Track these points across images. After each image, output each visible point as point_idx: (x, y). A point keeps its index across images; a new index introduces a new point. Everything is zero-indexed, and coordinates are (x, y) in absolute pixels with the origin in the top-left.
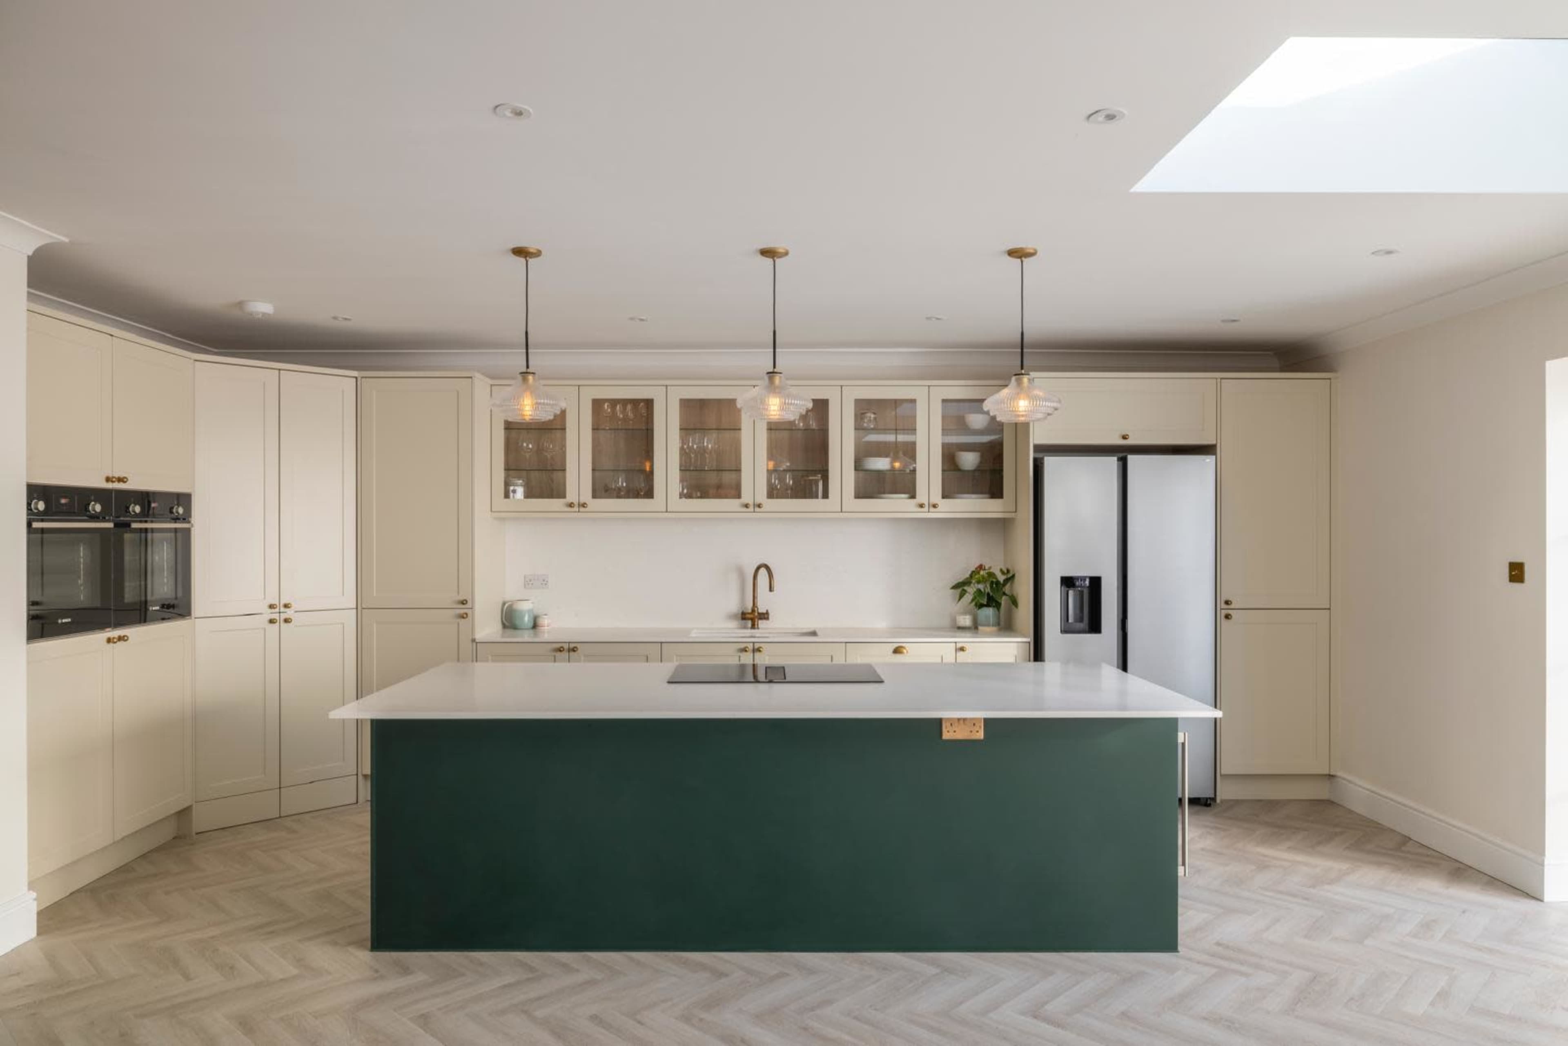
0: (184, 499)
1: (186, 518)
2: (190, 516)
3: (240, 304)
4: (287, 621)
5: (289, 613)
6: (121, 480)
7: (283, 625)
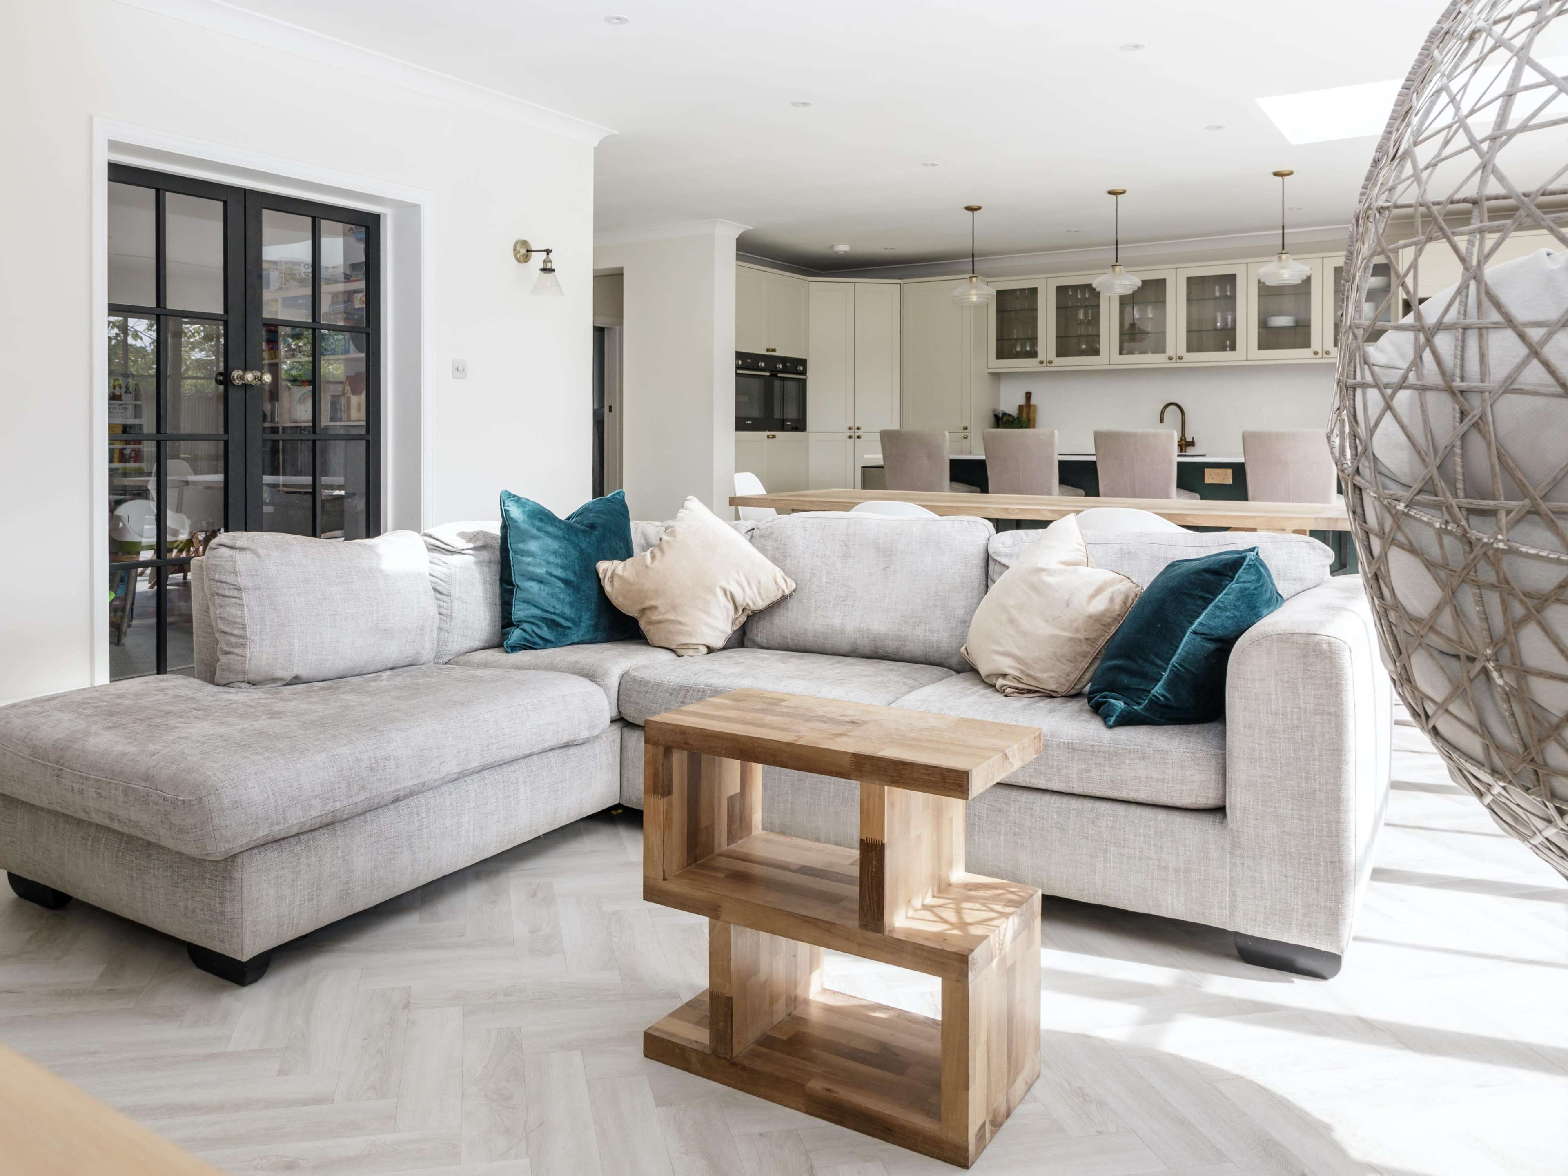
0: (803, 362)
1: (804, 373)
2: (806, 372)
3: (832, 247)
4: (859, 437)
5: (859, 433)
6: (773, 350)
7: (857, 440)
